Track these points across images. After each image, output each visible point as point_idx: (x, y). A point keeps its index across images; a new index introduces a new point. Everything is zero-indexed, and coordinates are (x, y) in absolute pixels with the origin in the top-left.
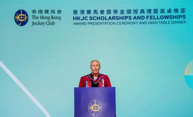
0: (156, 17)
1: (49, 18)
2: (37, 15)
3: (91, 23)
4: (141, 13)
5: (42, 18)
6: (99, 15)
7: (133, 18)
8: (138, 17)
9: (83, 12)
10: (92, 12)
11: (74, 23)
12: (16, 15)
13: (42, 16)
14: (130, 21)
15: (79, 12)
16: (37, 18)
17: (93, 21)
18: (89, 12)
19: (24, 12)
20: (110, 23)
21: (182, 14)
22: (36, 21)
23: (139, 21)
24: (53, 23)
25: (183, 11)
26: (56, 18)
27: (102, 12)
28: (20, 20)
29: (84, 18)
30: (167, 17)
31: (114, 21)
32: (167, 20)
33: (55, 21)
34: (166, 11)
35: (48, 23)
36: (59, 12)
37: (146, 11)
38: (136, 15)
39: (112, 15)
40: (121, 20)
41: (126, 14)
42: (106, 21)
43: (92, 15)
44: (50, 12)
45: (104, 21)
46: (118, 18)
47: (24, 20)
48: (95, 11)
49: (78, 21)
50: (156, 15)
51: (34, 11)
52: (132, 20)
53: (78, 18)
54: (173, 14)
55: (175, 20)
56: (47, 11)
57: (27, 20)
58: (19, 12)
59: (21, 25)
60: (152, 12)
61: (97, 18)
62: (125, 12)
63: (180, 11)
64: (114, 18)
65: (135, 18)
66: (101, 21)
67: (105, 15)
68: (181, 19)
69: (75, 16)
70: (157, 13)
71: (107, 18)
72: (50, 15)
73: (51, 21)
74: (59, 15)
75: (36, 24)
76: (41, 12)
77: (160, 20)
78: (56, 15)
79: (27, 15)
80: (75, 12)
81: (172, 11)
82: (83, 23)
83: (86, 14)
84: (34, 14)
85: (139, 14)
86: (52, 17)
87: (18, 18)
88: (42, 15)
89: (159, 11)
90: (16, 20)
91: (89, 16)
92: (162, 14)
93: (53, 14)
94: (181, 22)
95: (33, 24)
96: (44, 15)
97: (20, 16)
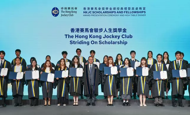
0: (129, 12)
1: (70, 12)
2: (64, 10)
3: (93, 15)
4: (121, 9)
5: (67, 12)
6: (98, 10)
7: (116, 12)
8: (119, 12)
9: (89, 8)
10: (94, 9)
11: (84, 15)
12: (52, 10)
14: (115, 14)
15: (87, 9)
16: (64, 12)
17: (94, 14)
18: (92, 9)
19: (57, 9)
20: (104, 15)
21: (144, 11)
22: (63, 14)
23: (120, 14)
24: (72, 15)
25: (144, 9)
26: (74, 12)
27: (100, 9)
28: (55, 13)
29: (90, 12)
30: (135, 12)
31: (106, 14)
32: (135, 14)
33: (74, 14)
34: (135, 9)
35: (69, 15)
36: (76, 8)
37: (124, 8)
38: (118, 11)
39: (105, 10)
40: (110, 14)
41: (113, 10)
42: (102, 14)
43: (94, 10)
44: (71, 8)
45: (101, 14)
46: (108, 12)
47: (57, 13)
48: (96, 8)
49: (86, 14)
50: (129, 11)
51: (62, 8)
52: (116, 14)
53: (86, 12)
54: (139, 10)
55: (140, 14)
56: (69, 8)
57: (58, 13)
58: (54, 9)
59: (55, 16)
60: (127, 9)
61: (97, 12)
62: (112, 9)
63: (142, 9)
64: (106, 12)
65: (118, 12)
66: (99, 14)
67: (101, 10)
68: (143, 13)
69: (84, 11)
70: (130, 10)
71: (102, 12)
72: (71, 10)
73: (71, 14)
74: (76, 10)
75: (63, 15)
76: (66, 8)
77: (132, 14)
78: (74, 10)
79: (58, 10)
80: (85, 8)
81: (138, 8)
82: (88, 15)
83: (90, 10)
84: (62, 10)
85: (120, 10)
87: (53, 12)
88: (66, 10)
89: (131, 9)
90: (52, 13)
91: (92, 11)
92: (133, 10)
93: (72, 10)
94: (143, 15)
95: (62, 15)
96: (68, 10)
97: (55, 11)
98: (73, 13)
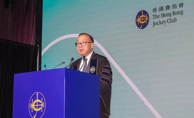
1: (169, 15)
2: (158, 13)
5: (163, 15)
12: (137, 17)
13: (163, 14)
22: (157, 20)
24: (175, 20)
26: (178, 13)
28: (141, 22)
33: (178, 17)
35: (169, 21)
36: (181, 5)
44: (171, 6)
47: (145, 21)
51: (155, 10)
56: (168, 7)
57: (148, 21)
59: (142, 28)
72: (171, 11)
73: (172, 18)
76: (161, 9)
78: (178, 9)
79: (148, 16)
84: (154, 14)
86: (174, 13)
87: (139, 20)
88: (162, 12)
90: (137, 23)
93: (174, 10)
95: (154, 24)
96: (165, 12)
97: (141, 18)
98: (175, 16)
